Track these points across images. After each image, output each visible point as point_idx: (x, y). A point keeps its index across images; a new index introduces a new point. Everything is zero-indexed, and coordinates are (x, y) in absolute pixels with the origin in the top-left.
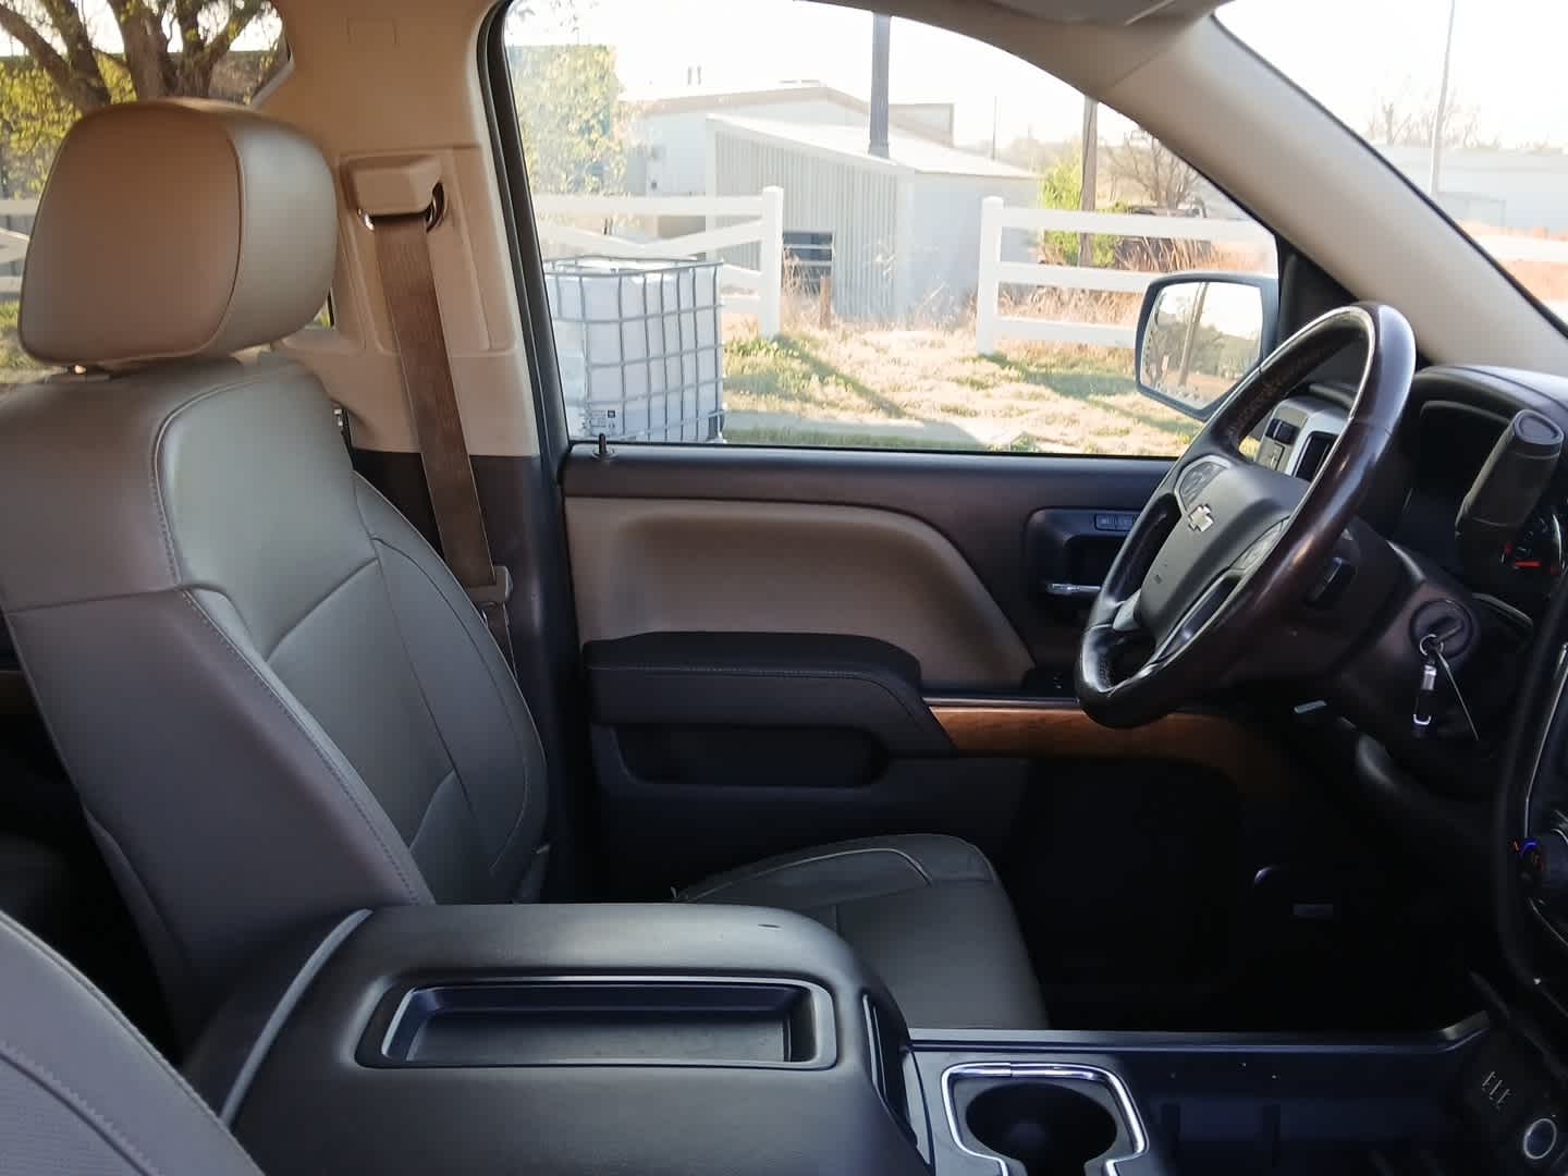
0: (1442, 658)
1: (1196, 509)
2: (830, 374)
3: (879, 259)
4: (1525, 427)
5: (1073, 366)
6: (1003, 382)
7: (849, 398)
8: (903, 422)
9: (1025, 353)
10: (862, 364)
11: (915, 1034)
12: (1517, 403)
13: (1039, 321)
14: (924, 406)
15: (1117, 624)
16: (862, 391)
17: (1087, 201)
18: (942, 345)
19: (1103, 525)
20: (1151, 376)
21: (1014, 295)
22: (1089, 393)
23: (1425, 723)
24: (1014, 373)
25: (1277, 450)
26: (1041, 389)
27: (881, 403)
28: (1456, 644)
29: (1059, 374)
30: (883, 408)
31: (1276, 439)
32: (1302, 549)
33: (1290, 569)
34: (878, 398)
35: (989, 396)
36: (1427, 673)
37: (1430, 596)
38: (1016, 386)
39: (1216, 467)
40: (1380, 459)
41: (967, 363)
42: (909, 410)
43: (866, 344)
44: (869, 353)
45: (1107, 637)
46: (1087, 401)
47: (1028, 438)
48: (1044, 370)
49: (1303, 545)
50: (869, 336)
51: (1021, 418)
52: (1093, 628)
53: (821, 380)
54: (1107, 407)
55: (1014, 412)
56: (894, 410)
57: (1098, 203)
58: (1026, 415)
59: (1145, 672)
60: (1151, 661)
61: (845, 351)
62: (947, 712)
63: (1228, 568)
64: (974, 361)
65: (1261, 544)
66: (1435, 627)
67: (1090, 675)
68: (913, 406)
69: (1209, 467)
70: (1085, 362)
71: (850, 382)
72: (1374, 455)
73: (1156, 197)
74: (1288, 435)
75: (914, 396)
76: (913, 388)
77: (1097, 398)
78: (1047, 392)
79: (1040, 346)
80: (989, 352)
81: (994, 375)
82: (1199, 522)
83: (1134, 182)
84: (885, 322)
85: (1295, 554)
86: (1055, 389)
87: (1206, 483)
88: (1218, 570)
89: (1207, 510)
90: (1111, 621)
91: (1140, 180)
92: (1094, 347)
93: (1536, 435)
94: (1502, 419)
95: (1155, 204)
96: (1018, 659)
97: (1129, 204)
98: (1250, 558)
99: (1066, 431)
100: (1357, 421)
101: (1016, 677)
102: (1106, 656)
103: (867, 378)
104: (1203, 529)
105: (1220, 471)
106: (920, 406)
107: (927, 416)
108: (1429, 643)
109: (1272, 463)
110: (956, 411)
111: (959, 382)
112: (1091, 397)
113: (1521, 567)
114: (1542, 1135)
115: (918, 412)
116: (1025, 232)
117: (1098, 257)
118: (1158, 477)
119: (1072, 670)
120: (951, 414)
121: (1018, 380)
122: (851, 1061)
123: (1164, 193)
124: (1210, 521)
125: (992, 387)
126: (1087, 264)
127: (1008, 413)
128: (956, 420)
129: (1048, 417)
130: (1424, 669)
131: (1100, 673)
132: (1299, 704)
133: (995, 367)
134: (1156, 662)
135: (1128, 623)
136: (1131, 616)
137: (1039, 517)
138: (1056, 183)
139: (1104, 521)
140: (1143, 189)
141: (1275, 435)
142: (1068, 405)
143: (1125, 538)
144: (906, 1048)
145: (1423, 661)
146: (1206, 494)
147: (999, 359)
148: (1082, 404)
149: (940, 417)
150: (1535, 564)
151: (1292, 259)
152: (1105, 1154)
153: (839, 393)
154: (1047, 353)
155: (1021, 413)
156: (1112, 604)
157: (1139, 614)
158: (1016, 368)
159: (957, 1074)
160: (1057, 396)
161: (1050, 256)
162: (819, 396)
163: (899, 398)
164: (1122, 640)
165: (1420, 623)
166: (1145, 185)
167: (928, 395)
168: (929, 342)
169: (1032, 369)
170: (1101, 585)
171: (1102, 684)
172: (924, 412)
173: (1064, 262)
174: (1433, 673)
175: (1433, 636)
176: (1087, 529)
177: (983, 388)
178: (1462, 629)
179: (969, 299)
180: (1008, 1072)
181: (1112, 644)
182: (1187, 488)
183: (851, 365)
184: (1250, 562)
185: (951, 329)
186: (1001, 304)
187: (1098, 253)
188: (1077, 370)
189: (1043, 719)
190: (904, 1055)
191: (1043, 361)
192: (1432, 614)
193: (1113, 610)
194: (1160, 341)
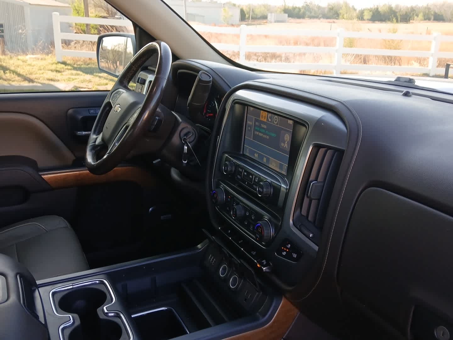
0: (188, 143)
1: (116, 105)
2: (7, 70)
3: (20, 31)
4: (202, 76)
5: (88, 64)
6: (66, 70)
7: (15, 77)
8: (35, 84)
9: (72, 61)
10: (18, 66)
11: (38, 282)
12: (199, 69)
13: (76, 51)
14: (41, 79)
15: (97, 143)
16: (19, 75)
17: (87, 15)
18: (45, 59)
19: (91, 112)
20: (114, 68)
21: (66, 43)
22: (94, 73)
23: (186, 162)
24: (69, 67)
25: (141, 86)
26: (79, 72)
27: (26, 79)
28: (192, 139)
29: (84, 67)
30: (27, 80)
31: (140, 83)
32: (146, 115)
33: (143, 122)
34: (25, 77)
35: (62, 75)
36: (185, 148)
37: (184, 126)
38: (70, 72)
39: (121, 92)
40: (165, 87)
41: (54, 65)
42: (36, 80)
43: (18, 59)
44: (20, 63)
45: (94, 147)
46: (93, 75)
47: (77, 87)
48: (79, 66)
49: (145, 114)
50: (20, 57)
51: (73, 81)
52: (90, 145)
53: (4, 72)
54: (100, 77)
55: (71, 80)
56: (31, 81)
57: (90, 14)
58: (75, 81)
59: (105, 157)
60: (107, 153)
61: (11, 62)
62: (47, 176)
63: (126, 123)
64: (56, 64)
65: (134, 115)
66: (186, 134)
67: (90, 159)
68: (37, 79)
69: (119, 92)
70: (92, 63)
71: (14, 72)
72: (163, 86)
73: (108, 14)
74: (143, 82)
75: (37, 76)
76: (36, 73)
77: (97, 74)
78: (81, 73)
79: (77, 58)
80: (61, 61)
81: (63, 68)
82: (117, 109)
83: (101, 9)
84: (25, 52)
85: (144, 117)
86: (83, 72)
87: (119, 97)
88: (124, 124)
89: (119, 106)
90: (95, 142)
91: (103, 9)
92: (94, 59)
93: (205, 78)
94: (196, 73)
95: (108, 15)
96: (70, 156)
97: (101, 15)
98: (132, 119)
99: (88, 85)
100: (157, 76)
101: (70, 162)
102: (95, 152)
103: (19, 70)
104: (118, 111)
105: (122, 93)
106: (39, 79)
107: (42, 82)
108: (185, 139)
109: (140, 90)
110: (52, 80)
111: (52, 71)
112: (95, 74)
113: (209, 116)
114: (224, 269)
115: (39, 81)
116: (68, 23)
117: (93, 31)
118: (104, 97)
119: (84, 158)
120: (50, 81)
121: (71, 69)
122: (13, 297)
123: (110, 12)
124: (120, 109)
125: (63, 72)
126: (89, 33)
127: (69, 80)
128: (52, 83)
129: (82, 80)
130: (184, 147)
131: (93, 159)
132: (154, 160)
133: (63, 66)
134: (108, 154)
135: (100, 142)
136: (101, 140)
137: (70, 111)
138: (77, 8)
139: (92, 111)
140: (104, 11)
141: (139, 82)
142: (88, 77)
143: (97, 116)
144: (35, 288)
145: (183, 145)
146: (119, 101)
147: (64, 63)
148: (92, 76)
149: (47, 82)
150: (212, 115)
151: (138, 29)
152: (104, 305)
153: (11, 76)
154: (79, 61)
155: (73, 80)
156: (95, 137)
157: (103, 139)
158: (70, 66)
159: (55, 292)
160: (84, 74)
161: (77, 31)
162: (4, 77)
163: (32, 77)
164: (99, 148)
165: (182, 134)
166: (105, 10)
167: (42, 75)
168: (40, 58)
169: (75, 66)
170: (91, 131)
171: (94, 162)
172: (41, 81)
173: (82, 32)
174: (186, 148)
175: (185, 137)
176: (87, 114)
177: (60, 72)
178: (193, 134)
179: (52, 44)
180: (72, 287)
181: (96, 149)
182: (114, 99)
183: (14, 67)
184: (132, 120)
185: (47, 54)
186: (63, 47)
187: (93, 30)
188: (89, 66)
189: (80, 175)
190: (35, 290)
191: (78, 63)
192: (185, 131)
193: (96, 139)
194: (116, 57)
